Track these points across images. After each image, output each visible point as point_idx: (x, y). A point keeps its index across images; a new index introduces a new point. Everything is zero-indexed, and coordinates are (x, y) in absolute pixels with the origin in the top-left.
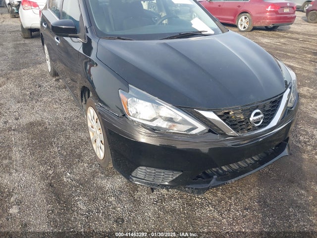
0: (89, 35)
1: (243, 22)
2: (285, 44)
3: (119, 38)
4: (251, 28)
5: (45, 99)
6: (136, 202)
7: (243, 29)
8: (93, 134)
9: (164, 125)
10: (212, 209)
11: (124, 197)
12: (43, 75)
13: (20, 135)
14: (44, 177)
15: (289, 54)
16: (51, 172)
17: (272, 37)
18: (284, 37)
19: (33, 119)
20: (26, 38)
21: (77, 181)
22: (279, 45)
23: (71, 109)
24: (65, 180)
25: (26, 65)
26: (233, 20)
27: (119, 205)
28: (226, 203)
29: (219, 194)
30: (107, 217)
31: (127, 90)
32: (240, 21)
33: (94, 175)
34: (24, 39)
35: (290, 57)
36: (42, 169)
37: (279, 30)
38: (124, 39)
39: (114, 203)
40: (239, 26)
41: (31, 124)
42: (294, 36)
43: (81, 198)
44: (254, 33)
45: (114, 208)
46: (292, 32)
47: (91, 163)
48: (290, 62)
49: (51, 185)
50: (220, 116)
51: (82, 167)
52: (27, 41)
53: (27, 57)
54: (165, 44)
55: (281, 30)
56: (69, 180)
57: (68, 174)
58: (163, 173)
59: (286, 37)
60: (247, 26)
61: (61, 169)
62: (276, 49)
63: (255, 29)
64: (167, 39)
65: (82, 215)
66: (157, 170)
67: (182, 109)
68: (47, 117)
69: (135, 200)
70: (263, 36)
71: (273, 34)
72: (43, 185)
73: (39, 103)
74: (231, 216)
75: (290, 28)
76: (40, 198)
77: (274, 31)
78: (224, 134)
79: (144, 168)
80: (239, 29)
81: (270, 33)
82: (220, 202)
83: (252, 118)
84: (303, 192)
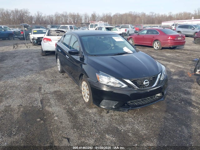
0: (83, 54)
1: (156, 45)
2: (178, 56)
3: (95, 56)
4: (161, 48)
5: (59, 82)
6: (102, 116)
7: (156, 49)
8: (84, 93)
9: (112, 85)
10: (131, 119)
12: (56, 72)
13: (52, 95)
14: (65, 109)
15: (179, 61)
16: (67, 107)
17: (172, 53)
18: (179, 52)
19: (55, 90)
20: (43, 56)
21: (78, 110)
22: (175, 57)
23: (72, 86)
24: (73, 109)
25: (47, 68)
26: (151, 44)
27: (95, 117)
28: (137, 117)
30: (91, 120)
31: (99, 73)
32: (154, 44)
33: (84, 108)
34: (42, 56)
35: (180, 63)
36: (64, 106)
37: (177, 49)
38: (97, 56)
39: (93, 116)
40: (154, 47)
41: (55, 92)
42: (185, 52)
43: (80, 115)
44: (163, 50)
45: (93, 118)
46: (185, 50)
47: (83, 105)
48: (179, 65)
49: (68, 111)
50: (132, 82)
51: (80, 106)
52: (44, 57)
53: (46, 64)
54: (112, 57)
55: (178, 49)
56: (75, 110)
58: (112, 102)
59: (180, 53)
60: (158, 47)
62: (173, 59)
63: (163, 48)
64: (113, 55)
65: (82, 120)
67: (118, 79)
68: (61, 89)
69: (101, 116)
70: (168, 52)
71: (173, 51)
72: (65, 111)
73: (56, 84)
75: (184, 47)
76: (65, 115)
77: (174, 49)
78: (134, 88)
79: (105, 100)
80: (154, 48)
81: (172, 50)
83: (144, 83)
84: (170, 115)
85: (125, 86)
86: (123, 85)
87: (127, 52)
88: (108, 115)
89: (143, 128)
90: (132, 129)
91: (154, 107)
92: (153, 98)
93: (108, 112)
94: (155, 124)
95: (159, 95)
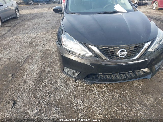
0: (65, 12)
3: (75, 14)
10: (96, 94)
11: (63, 81)
13: (41, 53)
14: (40, 68)
16: (43, 67)
19: (48, 48)
21: (50, 72)
24: (46, 71)
27: (60, 83)
28: (105, 93)
29: (104, 89)
30: (53, 86)
36: (41, 65)
38: (77, 14)
39: (58, 82)
41: (47, 50)
43: (48, 78)
45: (57, 84)
49: (41, 72)
51: (55, 68)
56: (48, 71)
57: (48, 69)
58: (73, 71)
61: (47, 67)
65: (44, 83)
66: (71, 70)
67: (83, 44)
68: (54, 48)
69: (67, 83)
72: (38, 71)
74: (104, 99)
78: (101, 58)
79: (66, 68)
82: (102, 92)
83: (119, 53)
84: (152, 99)
85: (90, 54)
86: (88, 53)
87: (118, 11)
88: (75, 83)
89: (102, 111)
90: (88, 107)
91: (137, 83)
92: (136, 73)
93: (76, 81)
94: (122, 108)
95: (146, 70)
